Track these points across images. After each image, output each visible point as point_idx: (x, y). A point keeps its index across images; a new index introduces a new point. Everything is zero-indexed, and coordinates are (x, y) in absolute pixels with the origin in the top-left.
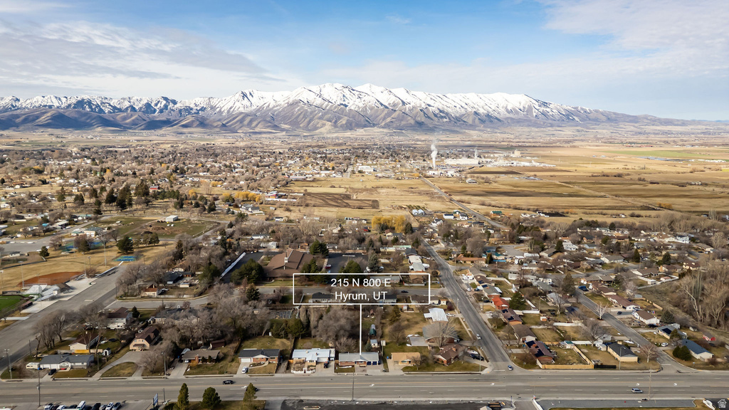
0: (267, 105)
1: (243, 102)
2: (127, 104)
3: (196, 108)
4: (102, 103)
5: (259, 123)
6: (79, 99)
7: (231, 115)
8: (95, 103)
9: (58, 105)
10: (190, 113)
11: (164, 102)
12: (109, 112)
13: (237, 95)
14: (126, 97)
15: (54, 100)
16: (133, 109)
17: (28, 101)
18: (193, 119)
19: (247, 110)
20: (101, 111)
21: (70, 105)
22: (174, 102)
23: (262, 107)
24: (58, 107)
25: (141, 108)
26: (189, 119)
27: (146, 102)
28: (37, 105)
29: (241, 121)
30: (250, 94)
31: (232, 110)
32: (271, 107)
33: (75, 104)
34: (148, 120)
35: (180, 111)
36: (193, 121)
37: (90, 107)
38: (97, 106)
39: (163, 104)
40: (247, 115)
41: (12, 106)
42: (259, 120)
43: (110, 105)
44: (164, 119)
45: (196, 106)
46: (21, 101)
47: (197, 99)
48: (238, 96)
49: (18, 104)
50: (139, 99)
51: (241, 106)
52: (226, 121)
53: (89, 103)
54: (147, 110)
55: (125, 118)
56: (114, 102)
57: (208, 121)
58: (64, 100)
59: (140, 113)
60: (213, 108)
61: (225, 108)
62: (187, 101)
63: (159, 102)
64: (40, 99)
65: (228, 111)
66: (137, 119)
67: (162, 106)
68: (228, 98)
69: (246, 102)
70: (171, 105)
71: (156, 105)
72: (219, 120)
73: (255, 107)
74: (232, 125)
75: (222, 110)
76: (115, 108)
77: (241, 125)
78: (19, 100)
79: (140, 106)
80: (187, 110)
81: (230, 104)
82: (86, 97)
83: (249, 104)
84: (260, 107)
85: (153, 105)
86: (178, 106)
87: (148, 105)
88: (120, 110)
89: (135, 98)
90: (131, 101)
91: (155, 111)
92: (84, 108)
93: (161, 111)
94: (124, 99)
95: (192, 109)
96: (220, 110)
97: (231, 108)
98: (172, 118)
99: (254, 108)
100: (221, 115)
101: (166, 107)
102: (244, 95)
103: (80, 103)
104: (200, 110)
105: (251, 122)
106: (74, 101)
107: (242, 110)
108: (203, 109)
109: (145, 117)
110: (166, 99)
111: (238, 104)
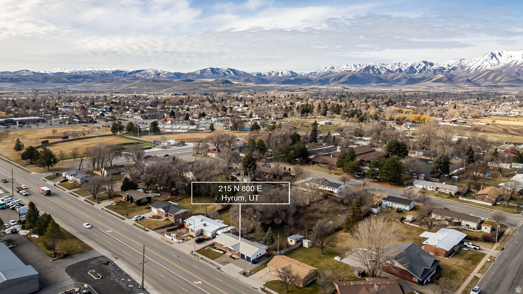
0: (514, 62)
1: (491, 62)
2: (397, 67)
3: (448, 68)
4: (381, 67)
5: (503, 77)
6: (367, 66)
7: (478, 72)
8: (376, 68)
9: (355, 70)
10: (442, 72)
11: (424, 65)
12: (385, 73)
13: (486, 56)
14: (397, 62)
15: (353, 67)
16: (401, 70)
17: (339, 69)
18: (443, 76)
19: (493, 68)
20: (380, 73)
21: (361, 70)
22: (432, 64)
23: (509, 65)
24: (354, 72)
25: (406, 70)
26: (440, 76)
27: (411, 65)
28: (343, 70)
29: (486, 77)
30: (499, 54)
31: (479, 68)
32: (518, 64)
33: (364, 69)
34: (409, 78)
35: (435, 71)
36: (442, 78)
37: (373, 71)
38: (378, 70)
39: (423, 66)
40: (492, 71)
41: (330, 72)
42: (503, 76)
43: (386, 69)
44: (421, 77)
45: (449, 66)
46: (335, 69)
47: (450, 61)
48: (488, 57)
49: (333, 70)
50: (406, 63)
51: (489, 64)
52: (472, 77)
53: (373, 68)
54: (410, 71)
55: (393, 77)
56: (389, 67)
57: (455, 78)
58: (358, 67)
59: (404, 73)
60: (463, 67)
61: (474, 67)
62: (442, 63)
63: (420, 65)
64: (345, 66)
65: (476, 69)
66: (401, 77)
67: (422, 68)
68: (477, 59)
69: (494, 61)
70: (429, 66)
71: (417, 67)
72: (467, 77)
73: (502, 65)
74: (477, 80)
75: (471, 69)
76: (388, 71)
77: (485, 80)
78: (333, 68)
79: (406, 68)
80: (441, 70)
81: (479, 64)
82: (371, 64)
83: (496, 62)
84: (507, 65)
85: (415, 67)
86: (434, 67)
87: (412, 68)
88: (392, 72)
89: (403, 63)
90: (401, 65)
91: (416, 71)
92: (369, 71)
93: (421, 72)
94: (395, 64)
95: (445, 69)
96: (469, 69)
97: (478, 67)
98: (427, 76)
99: (500, 65)
100: (469, 73)
101: (424, 68)
102: (493, 55)
103: (368, 68)
104: (451, 70)
105: (495, 77)
106: (364, 67)
107: (489, 67)
108: (454, 69)
109: (407, 76)
110: (425, 62)
111: (486, 63)
